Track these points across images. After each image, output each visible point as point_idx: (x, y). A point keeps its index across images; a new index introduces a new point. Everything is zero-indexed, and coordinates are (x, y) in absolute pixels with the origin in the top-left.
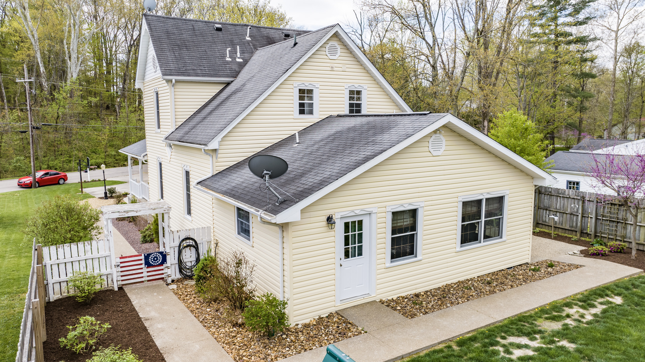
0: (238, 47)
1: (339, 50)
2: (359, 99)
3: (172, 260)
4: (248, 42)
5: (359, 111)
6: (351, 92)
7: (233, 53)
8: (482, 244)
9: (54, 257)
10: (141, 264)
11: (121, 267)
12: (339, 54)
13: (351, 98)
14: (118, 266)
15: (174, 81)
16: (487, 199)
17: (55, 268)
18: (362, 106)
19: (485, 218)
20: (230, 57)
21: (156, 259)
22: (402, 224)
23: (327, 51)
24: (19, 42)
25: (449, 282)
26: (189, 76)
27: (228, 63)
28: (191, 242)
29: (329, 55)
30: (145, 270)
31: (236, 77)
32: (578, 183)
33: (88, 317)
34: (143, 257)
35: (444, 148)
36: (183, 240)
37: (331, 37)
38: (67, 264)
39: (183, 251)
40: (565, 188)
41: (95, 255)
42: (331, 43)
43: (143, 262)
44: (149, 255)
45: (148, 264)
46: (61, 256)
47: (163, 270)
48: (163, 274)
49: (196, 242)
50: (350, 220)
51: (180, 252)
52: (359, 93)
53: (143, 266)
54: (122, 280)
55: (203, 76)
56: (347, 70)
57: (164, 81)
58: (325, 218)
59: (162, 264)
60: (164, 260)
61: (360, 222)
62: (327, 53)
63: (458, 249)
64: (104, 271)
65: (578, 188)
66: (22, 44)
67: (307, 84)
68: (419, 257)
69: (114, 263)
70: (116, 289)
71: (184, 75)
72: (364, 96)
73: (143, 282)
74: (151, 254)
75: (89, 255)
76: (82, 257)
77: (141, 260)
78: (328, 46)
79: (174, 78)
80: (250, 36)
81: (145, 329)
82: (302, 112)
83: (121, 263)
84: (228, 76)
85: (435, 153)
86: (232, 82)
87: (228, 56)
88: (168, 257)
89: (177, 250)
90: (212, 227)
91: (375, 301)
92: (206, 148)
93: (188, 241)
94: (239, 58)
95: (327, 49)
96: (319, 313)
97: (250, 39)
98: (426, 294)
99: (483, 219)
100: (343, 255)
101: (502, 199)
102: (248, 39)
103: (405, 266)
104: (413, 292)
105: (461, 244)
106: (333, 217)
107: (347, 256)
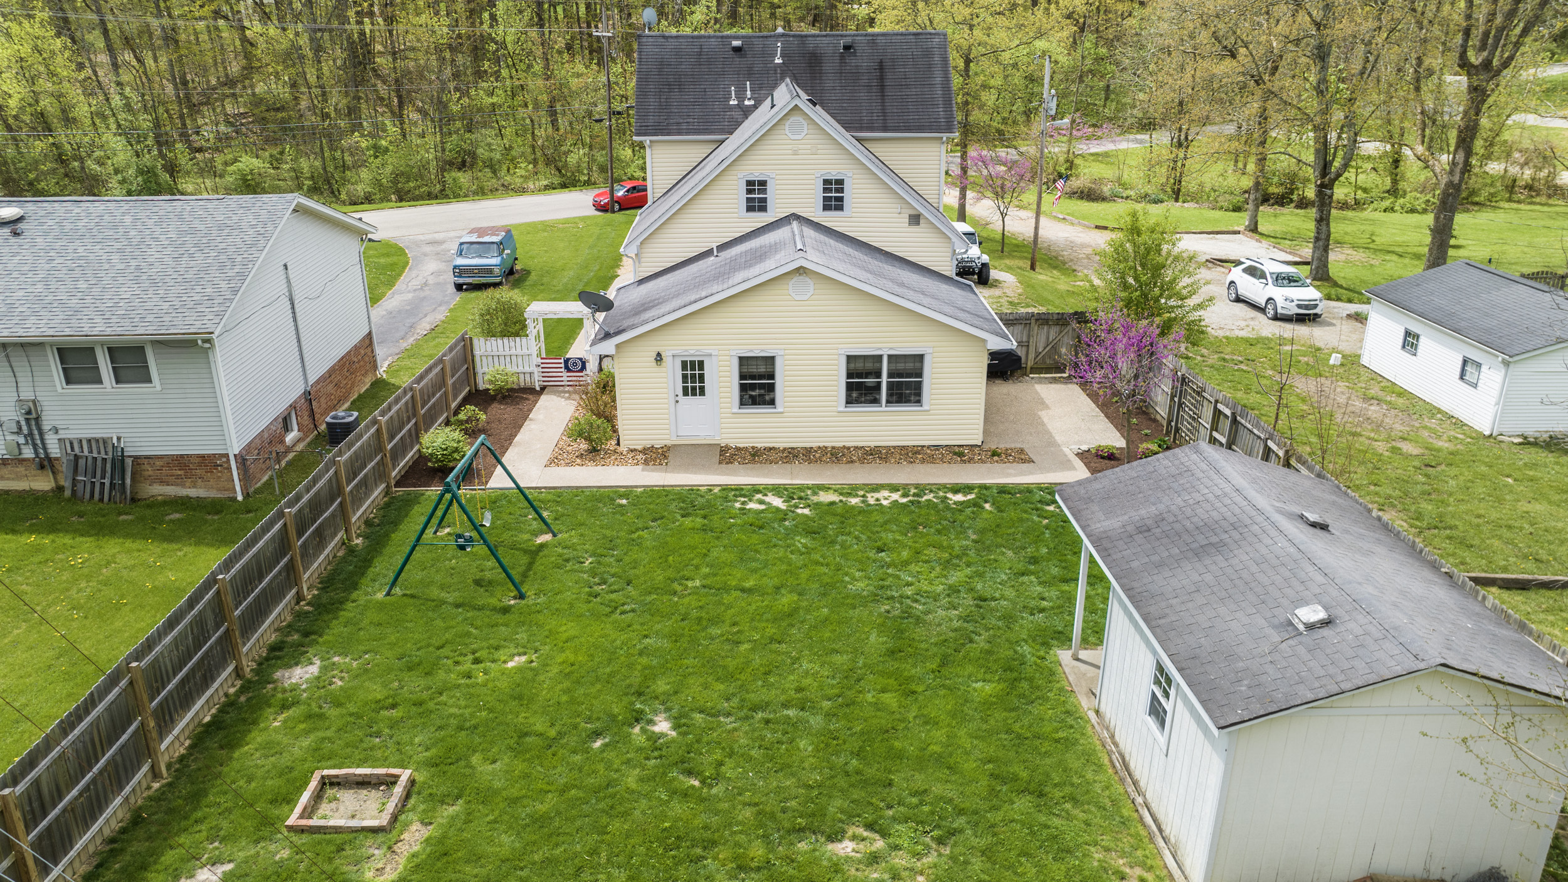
1: (806, 127)
2: (841, 190)
3: (591, 368)
4: (776, 68)
5: (840, 207)
6: (827, 182)
7: (742, 91)
8: (884, 408)
9: (483, 348)
11: (543, 368)
12: (805, 132)
13: (826, 191)
14: (540, 366)
16: (890, 356)
17: (484, 359)
18: (845, 199)
19: (889, 377)
20: (735, 98)
21: (575, 364)
22: (754, 371)
23: (787, 129)
26: (669, 134)
27: (732, 108)
29: (789, 134)
30: (565, 374)
31: (731, 133)
33: (473, 408)
35: (812, 292)
38: (495, 358)
41: (519, 351)
42: (793, 119)
44: (568, 359)
45: (568, 369)
46: (489, 348)
47: (582, 376)
48: (582, 381)
50: (688, 359)
52: (840, 182)
54: (544, 381)
55: (687, 134)
56: (819, 152)
58: (653, 355)
59: (581, 371)
60: (584, 368)
61: (701, 363)
62: (787, 132)
63: (842, 408)
64: (527, 369)
67: (757, 174)
68: (779, 409)
69: (535, 363)
70: (538, 388)
71: (662, 134)
72: (847, 187)
73: (563, 385)
74: (571, 360)
75: (513, 351)
76: (507, 352)
78: (788, 123)
80: (782, 56)
81: (522, 427)
83: (541, 363)
84: (723, 130)
85: (797, 298)
86: (726, 140)
87: (733, 96)
91: (718, 444)
94: (749, 99)
95: (787, 126)
96: (652, 442)
97: (780, 61)
98: (785, 449)
99: (884, 379)
100: (680, 392)
101: (921, 357)
102: (777, 61)
103: (758, 416)
104: (771, 445)
105: (847, 403)
106: (663, 355)
107: (686, 393)
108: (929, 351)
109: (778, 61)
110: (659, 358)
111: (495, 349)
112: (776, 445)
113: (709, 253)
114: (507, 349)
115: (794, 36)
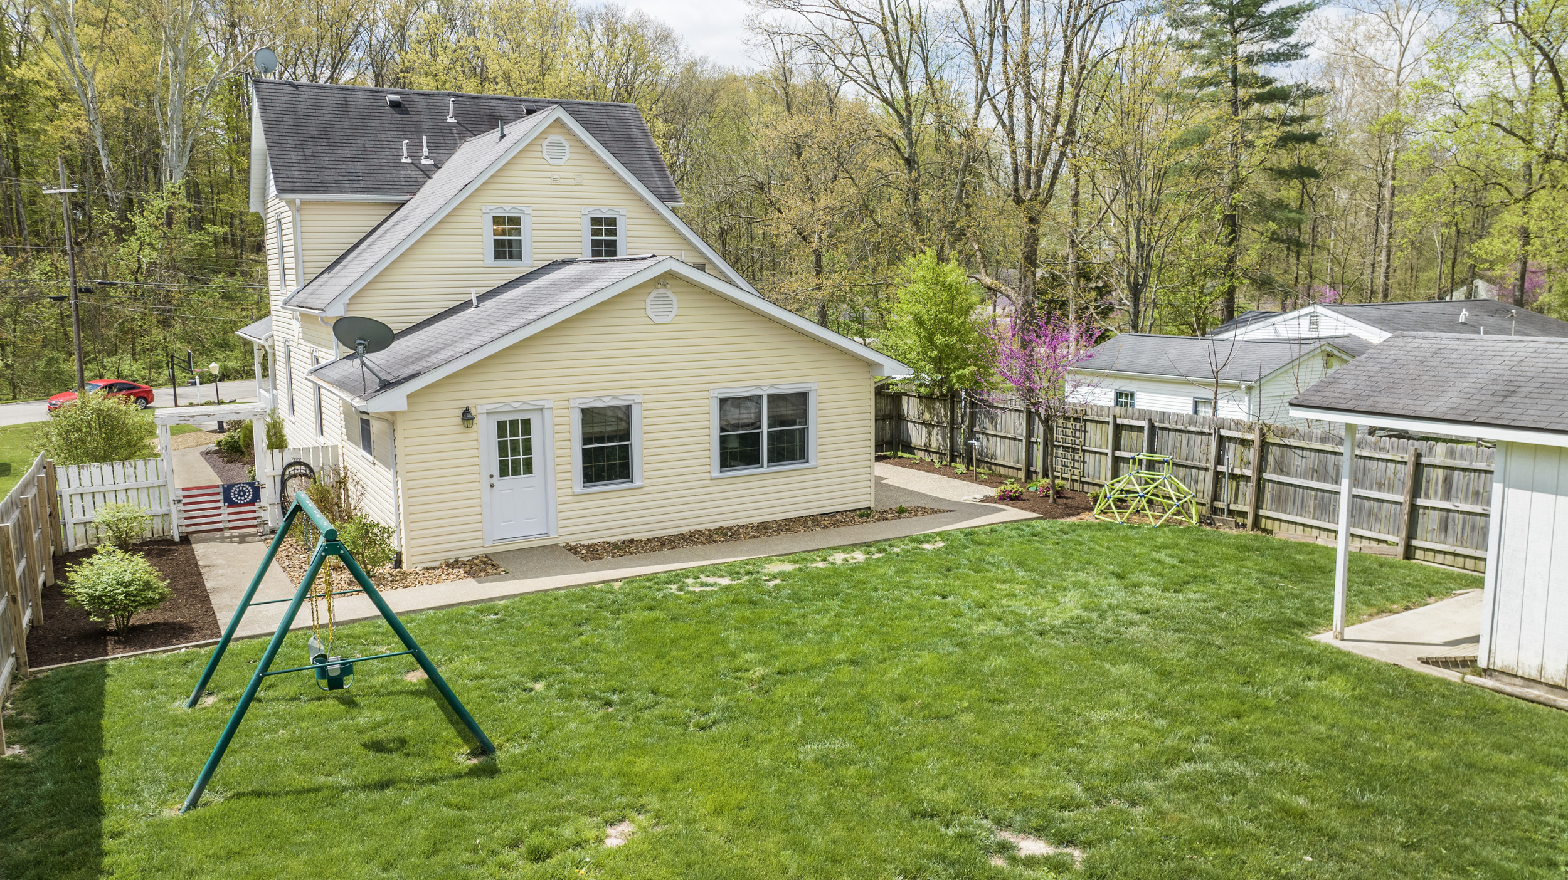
0: (424, 137)
1: (568, 149)
2: (613, 233)
3: (269, 495)
4: (450, 126)
5: (614, 254)
6: (595, 221)
7: (415, 149)
8: (766, 469)
9: (75, 483)
10: (219, 501)
11: (185, 504)
12: (568, 155)
13: (595, 233)
14: (179, 501)
15: (298, 201)
16: (769, 396)
18: (619, 244)
19: (769, 426)
20: (409, 156)
21: (243, 493)
22: (603, 429)
23: (544, 151)
24: (55, 100)
25: (699, 527)
26: (326, 192)
27: (405, 167)
28: (303, 469)
29: (548, 158)
30: (225, 510)
31: (415, 194)
32: (1132, 395)
34: (220, 490)
35: (675, 311)
36: (290, 465)
37: (549, 127)
38: (96, 496)
39: (289, 483)
40: (1112, 404)
41: (142, 482)
42: (551, 138)
43: (221, 497)
44: (230, 486)
45: (230, 503)
46: (86, 482)
47: (254, 511)
48: (255, 518)
49: (311, 470)
50: (507, 418)
51: (284, 483)
52: (612, 222)
53: (221, 504)
54: (187, 526)
55: (352, 192)
56: (585, 182)
57: (284, 203)
58: (460, 413)
59: (252, 502)
60: (256, 496)
61: (526, 423)
62: (545, 155)
63: (716, 474)
64: (156, 509)
65: (1132, 405)
66: (63, 106)
67: (507, 209)
68: (637, 483)
69: (172, 497)
70: (177, 539)
71: (317, 192)
72: (620, 227)
73: (221, 530)
74: (234, 485)
75: (132, 483)
76: (121, 485)
77: (218, 494)
78: (545, 143)
79: (298, 197)
80: (455, 115)
81: (200, 574)
82: (499, 255)
83: (184, 497)
84: (400, 191)
85: (657, 320)
86: (408, 201)
87: (405, 154)
88: (262, 492)
89: (278, 480)
90: (340, 446)
91: (557, 545)
92: (323, 315)
93: (297, 467)
94: (427, 158)
95: (544, 147)
96: (456, 554)
97: (453, 120)
98: (649, 540)
99: (765, 429)
100: (496, 471)
101: (803, 397)
102: (449, 120)
103: (610, 494)
104: (629, 537)
105: (722, 466)
106: (473, 412)
107: (504, 472)
108: (814, 386)
109: (451, 120)
110: (467, 416)
111: (97, 481)
112: (636, 537)
113: (468, 304)
114: (120, 479)
115: (462, 96)
